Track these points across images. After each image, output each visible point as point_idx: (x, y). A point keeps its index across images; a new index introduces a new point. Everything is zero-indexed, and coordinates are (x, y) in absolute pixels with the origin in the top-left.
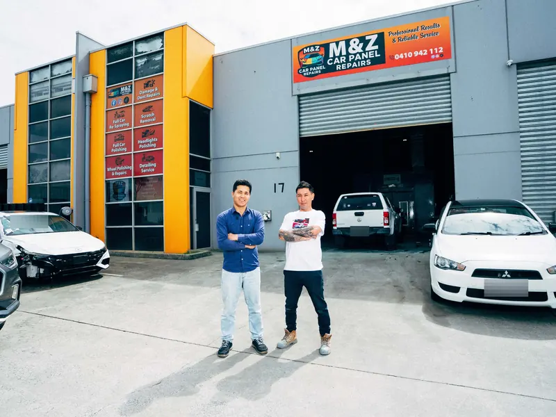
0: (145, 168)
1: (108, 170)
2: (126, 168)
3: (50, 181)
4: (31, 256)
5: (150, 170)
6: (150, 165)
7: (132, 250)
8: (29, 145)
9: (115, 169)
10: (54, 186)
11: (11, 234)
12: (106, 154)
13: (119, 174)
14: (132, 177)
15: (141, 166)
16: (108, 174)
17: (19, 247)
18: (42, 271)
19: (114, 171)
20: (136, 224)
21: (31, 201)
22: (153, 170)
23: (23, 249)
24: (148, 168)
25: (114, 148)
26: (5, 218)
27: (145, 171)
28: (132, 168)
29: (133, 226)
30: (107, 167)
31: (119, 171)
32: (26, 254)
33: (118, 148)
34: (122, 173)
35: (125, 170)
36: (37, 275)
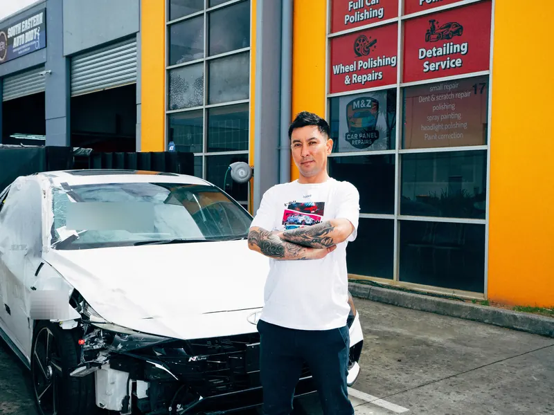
0: (433, 59)
1: (336, 70)
2: (380, 61)
3: (208, 103)
4: (110, 336)
5: (450, 64)
6: (449, 48)
7: (392, 278)
8: (169, 26)
9: (352, 68)
10: (216, 113)
11: (70, 244)
12: (332, 31)
13: (362, 79)
14: (398, 86)
15: (424, 53)
16: (336, 82)
17: (76, 299)
18: (142, 389)
19: (350, 73)
20: (403, 212)
21: (172, 148)
22: (458, 62)
23: (86, 304)
24: (443, 58)
25: (352, 12)
26: (63, 191)
27: (433, 67)
28: (398, 61)
29: (396, 217)
30: (333, 62)
31: (361, 72)
32: (92, 328)
33: (361, 10)
34: (370, 77)
35: (377, 69)
36: (125, 401)
